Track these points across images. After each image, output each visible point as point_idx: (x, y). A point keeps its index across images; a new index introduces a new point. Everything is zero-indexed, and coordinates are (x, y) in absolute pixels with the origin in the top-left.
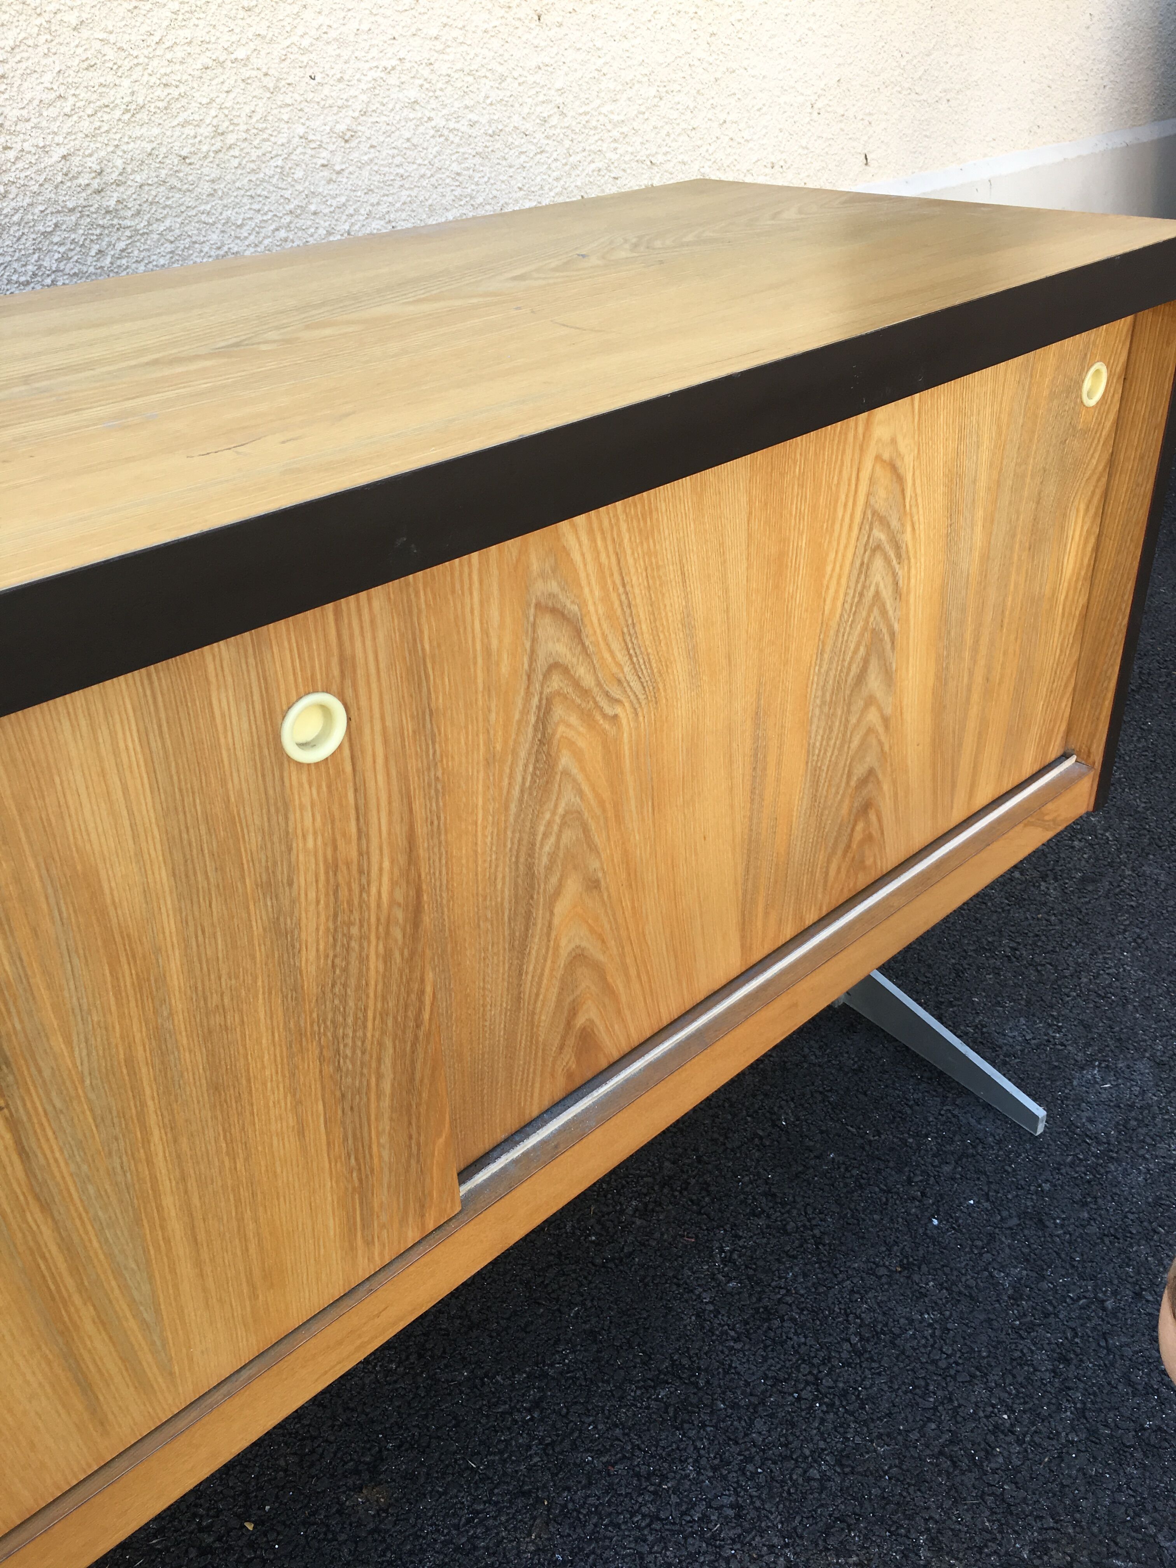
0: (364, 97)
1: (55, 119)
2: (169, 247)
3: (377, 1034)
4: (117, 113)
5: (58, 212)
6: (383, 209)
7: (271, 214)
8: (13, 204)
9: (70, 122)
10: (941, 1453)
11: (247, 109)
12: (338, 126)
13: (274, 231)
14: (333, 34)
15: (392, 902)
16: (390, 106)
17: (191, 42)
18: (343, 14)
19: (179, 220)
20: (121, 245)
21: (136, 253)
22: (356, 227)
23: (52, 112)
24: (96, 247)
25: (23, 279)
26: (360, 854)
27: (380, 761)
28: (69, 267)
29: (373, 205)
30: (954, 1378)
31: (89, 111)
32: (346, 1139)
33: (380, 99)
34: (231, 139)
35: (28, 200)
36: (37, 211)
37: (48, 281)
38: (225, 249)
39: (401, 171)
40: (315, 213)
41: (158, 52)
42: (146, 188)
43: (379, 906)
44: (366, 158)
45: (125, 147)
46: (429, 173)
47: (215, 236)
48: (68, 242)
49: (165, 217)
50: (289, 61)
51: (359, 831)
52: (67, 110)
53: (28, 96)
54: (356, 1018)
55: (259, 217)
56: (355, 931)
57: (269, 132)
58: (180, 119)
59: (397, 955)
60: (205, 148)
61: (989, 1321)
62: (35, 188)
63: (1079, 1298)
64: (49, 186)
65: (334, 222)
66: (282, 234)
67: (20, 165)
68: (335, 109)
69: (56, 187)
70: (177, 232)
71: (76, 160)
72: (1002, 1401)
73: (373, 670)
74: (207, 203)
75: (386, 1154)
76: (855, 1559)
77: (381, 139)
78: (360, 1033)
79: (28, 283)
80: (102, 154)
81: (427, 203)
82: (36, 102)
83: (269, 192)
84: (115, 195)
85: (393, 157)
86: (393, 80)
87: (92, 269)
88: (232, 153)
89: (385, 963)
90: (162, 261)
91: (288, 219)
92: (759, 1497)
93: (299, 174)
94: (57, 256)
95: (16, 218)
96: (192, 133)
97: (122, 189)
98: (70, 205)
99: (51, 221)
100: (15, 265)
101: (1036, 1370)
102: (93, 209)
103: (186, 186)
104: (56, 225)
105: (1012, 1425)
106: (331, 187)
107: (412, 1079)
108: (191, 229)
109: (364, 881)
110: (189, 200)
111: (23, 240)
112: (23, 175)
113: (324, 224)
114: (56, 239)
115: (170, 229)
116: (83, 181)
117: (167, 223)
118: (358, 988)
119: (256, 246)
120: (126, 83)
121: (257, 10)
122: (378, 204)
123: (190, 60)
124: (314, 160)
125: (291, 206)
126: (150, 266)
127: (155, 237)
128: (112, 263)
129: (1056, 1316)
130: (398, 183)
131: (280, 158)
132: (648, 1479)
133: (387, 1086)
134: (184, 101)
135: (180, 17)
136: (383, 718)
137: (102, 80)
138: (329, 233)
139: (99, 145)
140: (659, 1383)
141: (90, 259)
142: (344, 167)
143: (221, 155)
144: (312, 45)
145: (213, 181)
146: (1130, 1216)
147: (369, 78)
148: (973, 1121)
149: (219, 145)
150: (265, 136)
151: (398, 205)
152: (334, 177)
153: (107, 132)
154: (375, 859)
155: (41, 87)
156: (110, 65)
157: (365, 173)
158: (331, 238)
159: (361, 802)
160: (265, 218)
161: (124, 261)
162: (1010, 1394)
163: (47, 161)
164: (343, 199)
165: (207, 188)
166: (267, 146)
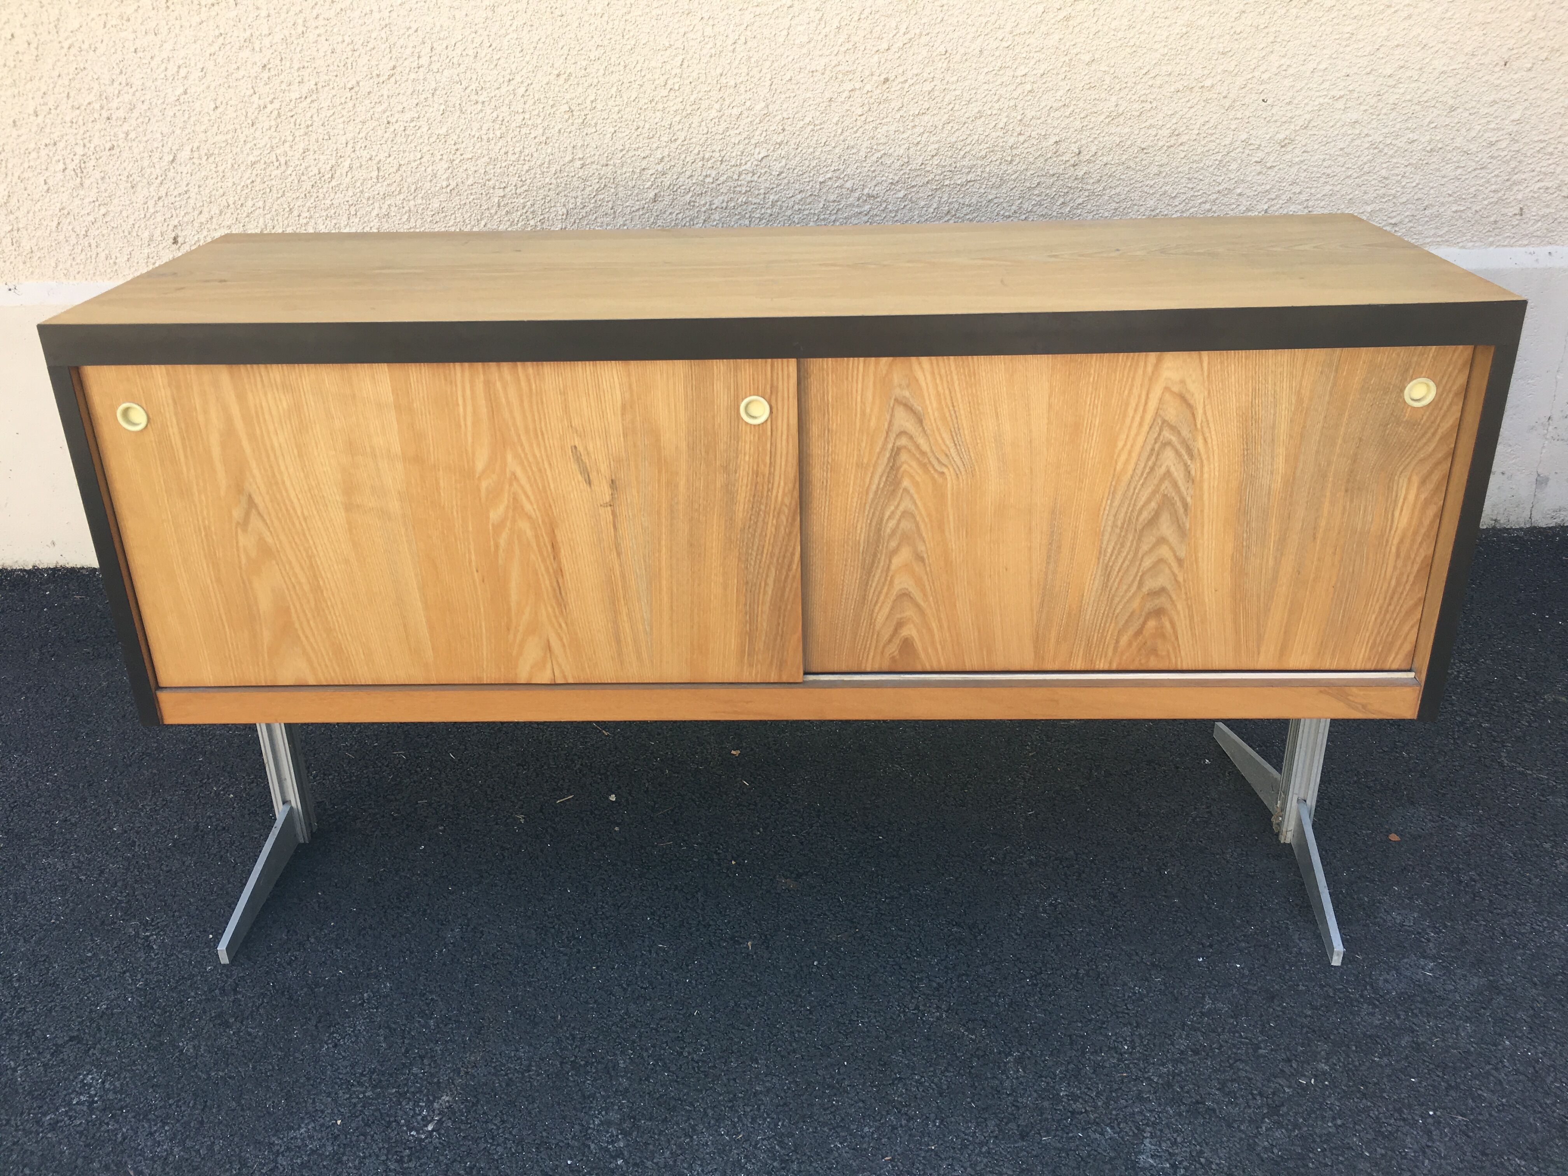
0: (1308, 117)
1: (1058, 119)
2: (1114, 205)
3: (768, 562)
4: (1102, 117)
5: (1043, 175)
6: (1303, 197)
7: (1201, 192)
8: (1014, 168)
9: (1067, 121)
10: (1070, 1036)
11: (1202, 121)
12: (1278, 135)
13: (1200, 204)
14: (1291, 71)
15: (783, 503)
16: (1331, 124)
17: (1170, 74)
18: (1304, 58)
19: (1127, 189)
20: (1080, 201)
21: (1089, 207)
22: (1272, 209)
23: (1058, 114)
24: (1061, 200)
25: (1007, 214)
26: (770, 474)
27: (784, 437)
28: (1040, 210)
29: (1294, 193)
30: (1118, 1017)
31: (1082, 115)
32: (746, 604)
33: (1322, 118)
34: (1184, 138)
35: (1024, 167)
36: (1028, 174)
37: (1023, 217)
38: (1158, 211)
39: (1329, 171)
40: (1240, 195)
41: (1143, 80)
42: (1109, 166)
43: (776, 501)
44: (1297, 160)
45: (1101, 139)
46: (1355, 175)
47: (1152, 202)
48: (1044, 195)
49: (1117, 186)
50: (1247, 89)
51: (771, 463)
52: (1067, 114)
53: (1043, 104)
54: (758, 549)
55: (1192, 193)
56: (763, 507)
57: (1217, 136)
58: (1147, 124)
59: (782, 529)
60: (1161, 144)
61: (1172, 1012)
62: (1031, 160)
63: (1246, 1038)
64: (1042, 159)
65: (1255, 202)
66: (1208, 206)
67: (1026, 145)
68: (1279, 124)
69: (1046, 160)
70: (1123, 197)
71: (1064, 145)
72: (1132, 1041)
73: (786, 395)
74: (1152, 180)
75: (765, 624)
76: (973, 1037)
77: (1316, 147)
78: (759, 557)
79: (1010, 217)
80: (1084, 142)
81: (1348, 197)
82: (1048, 108)
83: (1205, 176)
84: (1085, 168)
85: (1324, 160)
86: (1340, 105)
87: (1055, 214)
88: (1181, 148)
89: (776, 529)
90: (1106, 214)
91: (1215, 196)
92: (955, 990)
93: (1234, 166)
94: (1034, 202)
95: (1013, 177)
96: (1154, 133)
97: (1091, 165)
98: (1051, 172)
99: (1036, 181)
100: (1005, 205)
101: (1172, 1044)
102: (1067, 176)
103: (1138, 168)
104: (1038, 184)
105: (1125, 1053)
106: (1259, 177)
107: (783, 595)
108: (1135, 196)
109: (770, 486)
110: (1139, 176)
111: (1014, 191)
112: (1026, 151)
113: (1245, 203)
114: (1036, 192)
115: (1118, 194)
116: (1064, 158)
117: (1118, 190)
118: (761, 535)
119: (1183, 212)
120: (1114, 98)
121: (1230, 54)
122: (1300, 193)
123: (1167, 86)
124: (1250, 158)
125: (1221, 188)
126: (1097, 216)
127: (1107, 198)
128: (1070, 212)
129: (1219, 1035)
130: (1323, 180)
131: (1221, 155)
132: (911, 951)
133: (770, 590)
134: (1153, 112)
135: (1167, 58)
136: (788, 417)
137: (1097, 96)
138: (1248, 210)
139: (1083, 137)
140: (958, 925)
141: (1055, 207)
142: (1274, 164)
143: (1172, 149)
144: (1270, 78)
145: (1161, 166)
146: (1341, 1031)
147: (1316, 103)
148: (1297, 936)
149: (1172, 142)
150: (1212, 138)
151: (1319, 196)
152: (1264, 170)
153: (1092, 128)
154: (777, 478)
155: (1054, 99)
156: (1106, 87)
157: (1294, 170)
158: (1250, 214)
159: (773, 450)
160: (1196, 194)
161: (1079, 211)
162: (1142, 1042)
163: (1044, 144)
164: (1268, 187)
165: (1155, 170)
166: (1212, 146)
